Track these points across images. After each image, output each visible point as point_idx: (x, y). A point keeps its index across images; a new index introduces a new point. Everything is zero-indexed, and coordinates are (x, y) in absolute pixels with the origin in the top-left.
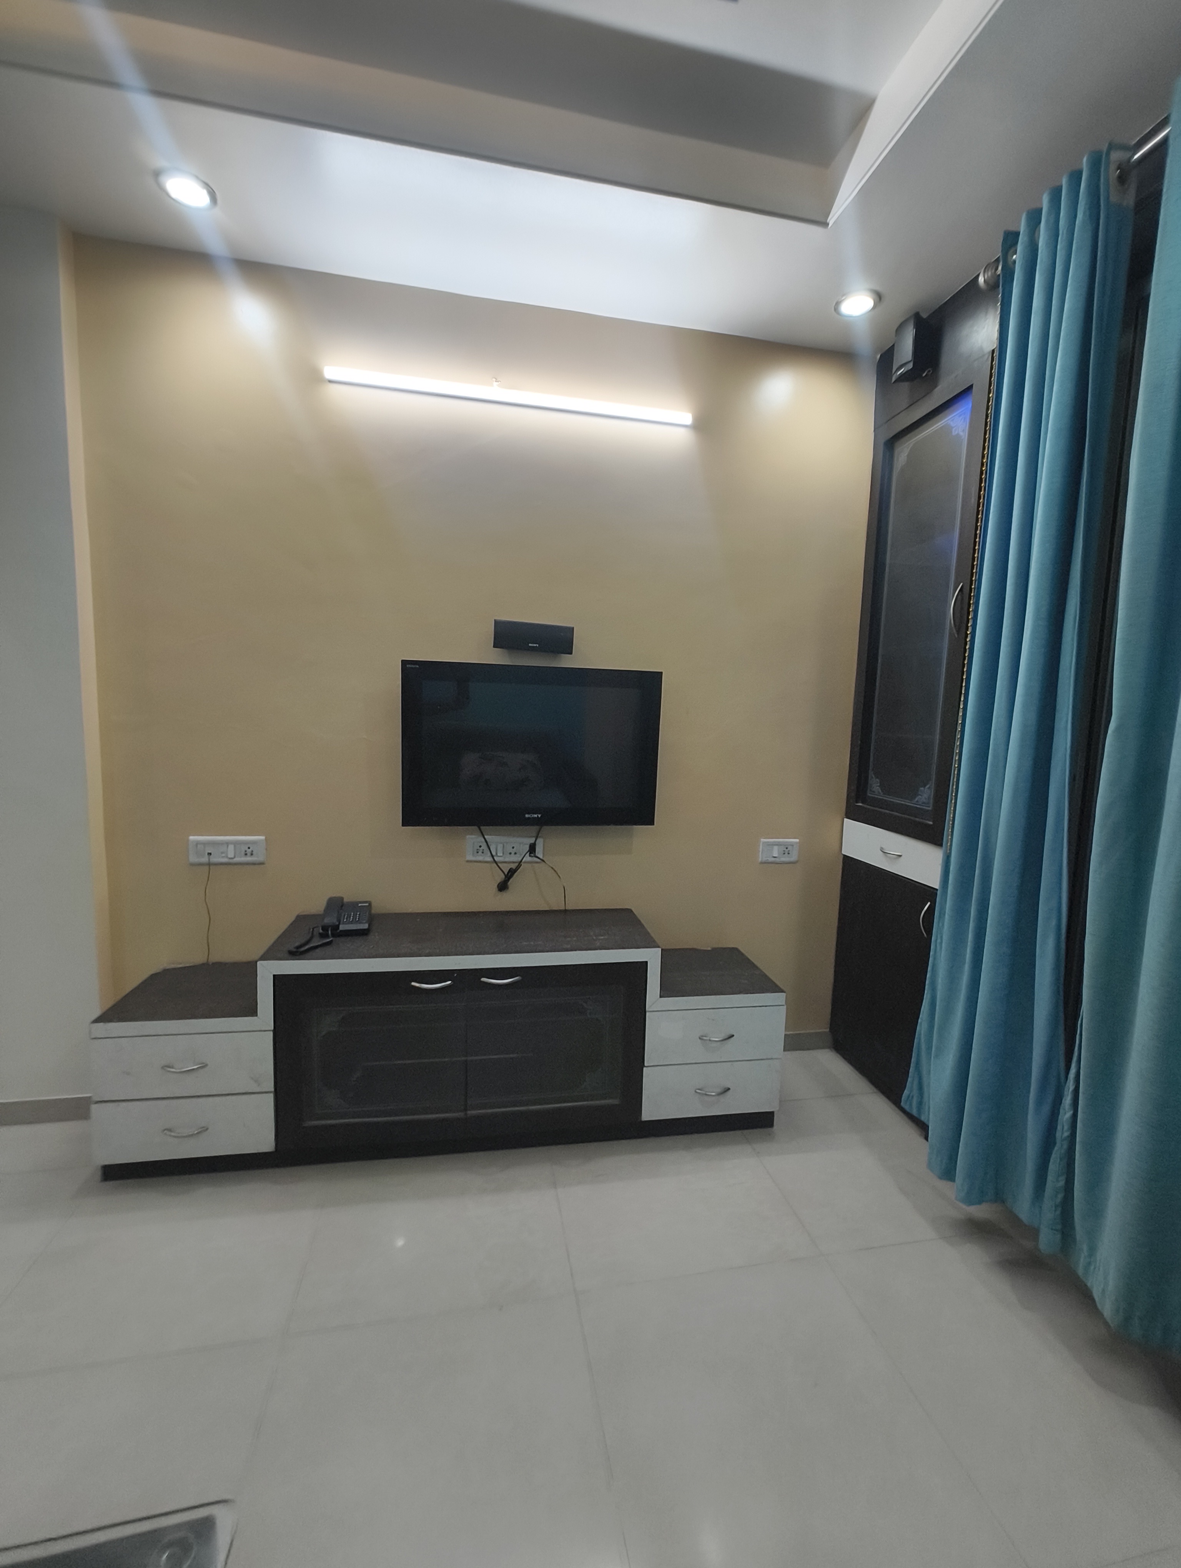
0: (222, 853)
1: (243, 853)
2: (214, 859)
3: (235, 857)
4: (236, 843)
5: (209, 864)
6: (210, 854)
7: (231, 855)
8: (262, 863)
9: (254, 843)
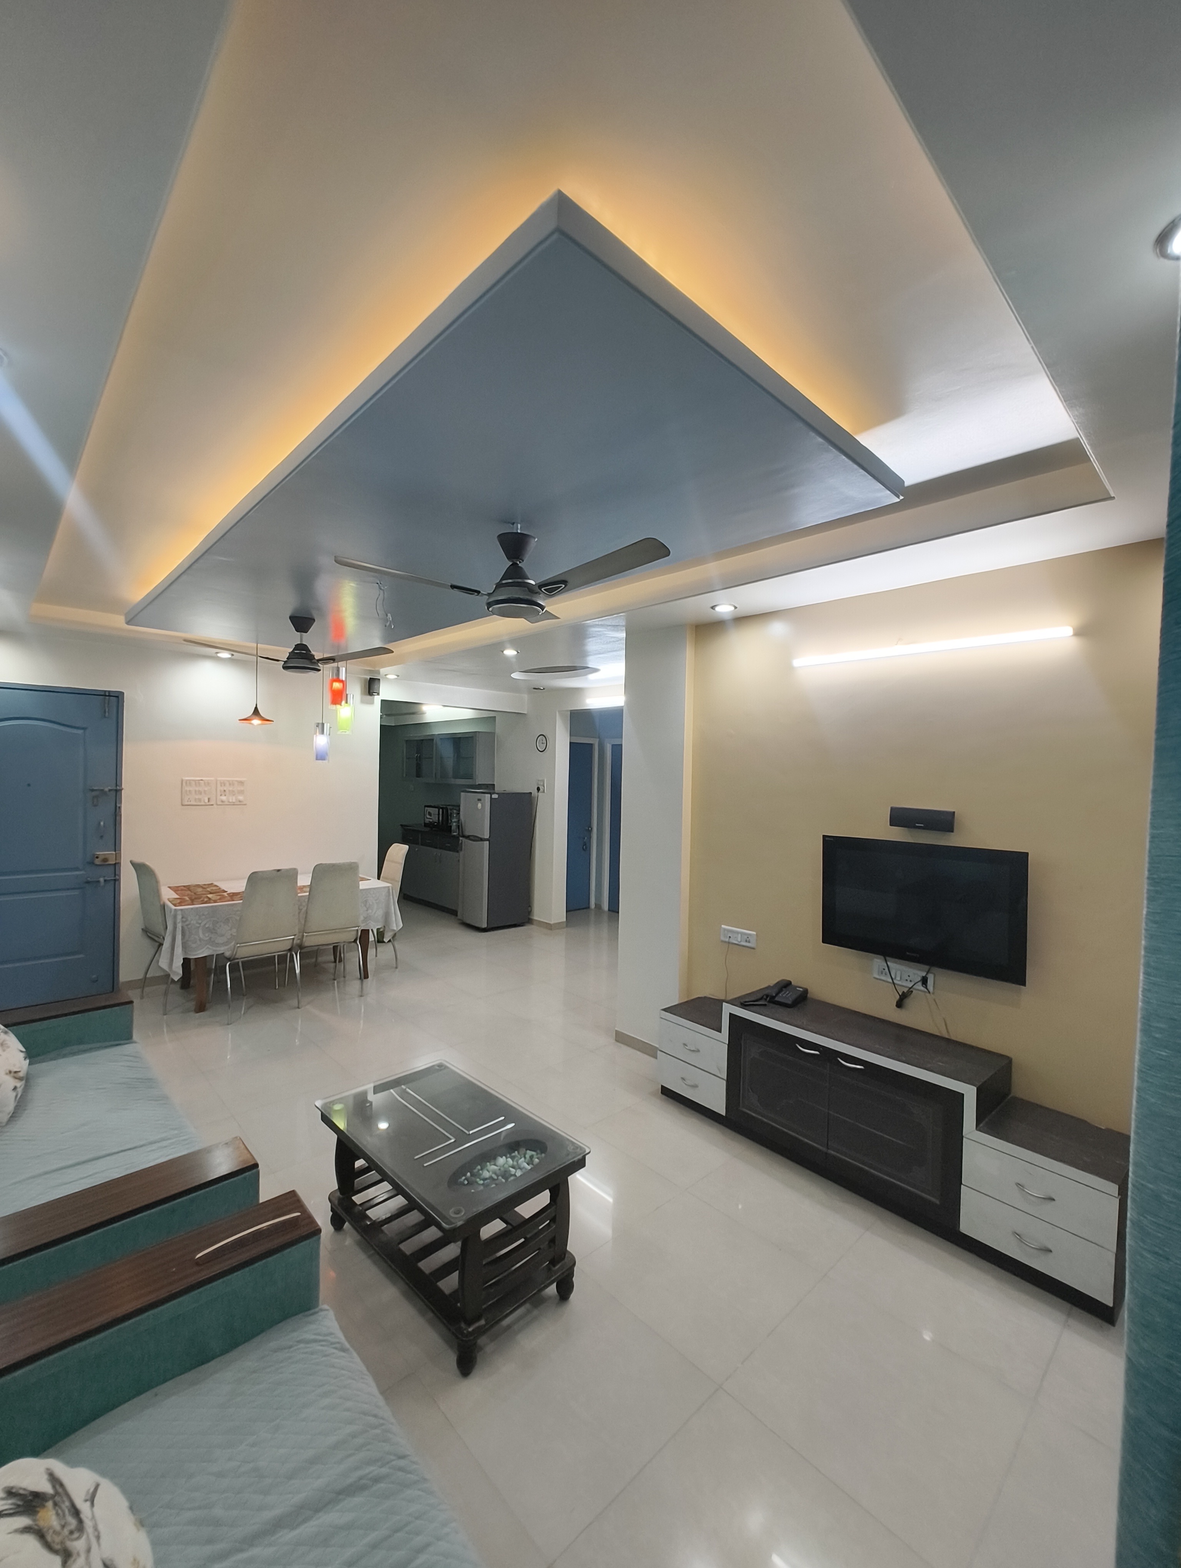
0: (736, 938)
1: (745, 940)
2: (732, 941)
3: (741, 942)
4: (742, 934)
5: (729, 943)
6: (730, 937)
7: (739, 940)
8: (753, 948)
9: (750, 935)
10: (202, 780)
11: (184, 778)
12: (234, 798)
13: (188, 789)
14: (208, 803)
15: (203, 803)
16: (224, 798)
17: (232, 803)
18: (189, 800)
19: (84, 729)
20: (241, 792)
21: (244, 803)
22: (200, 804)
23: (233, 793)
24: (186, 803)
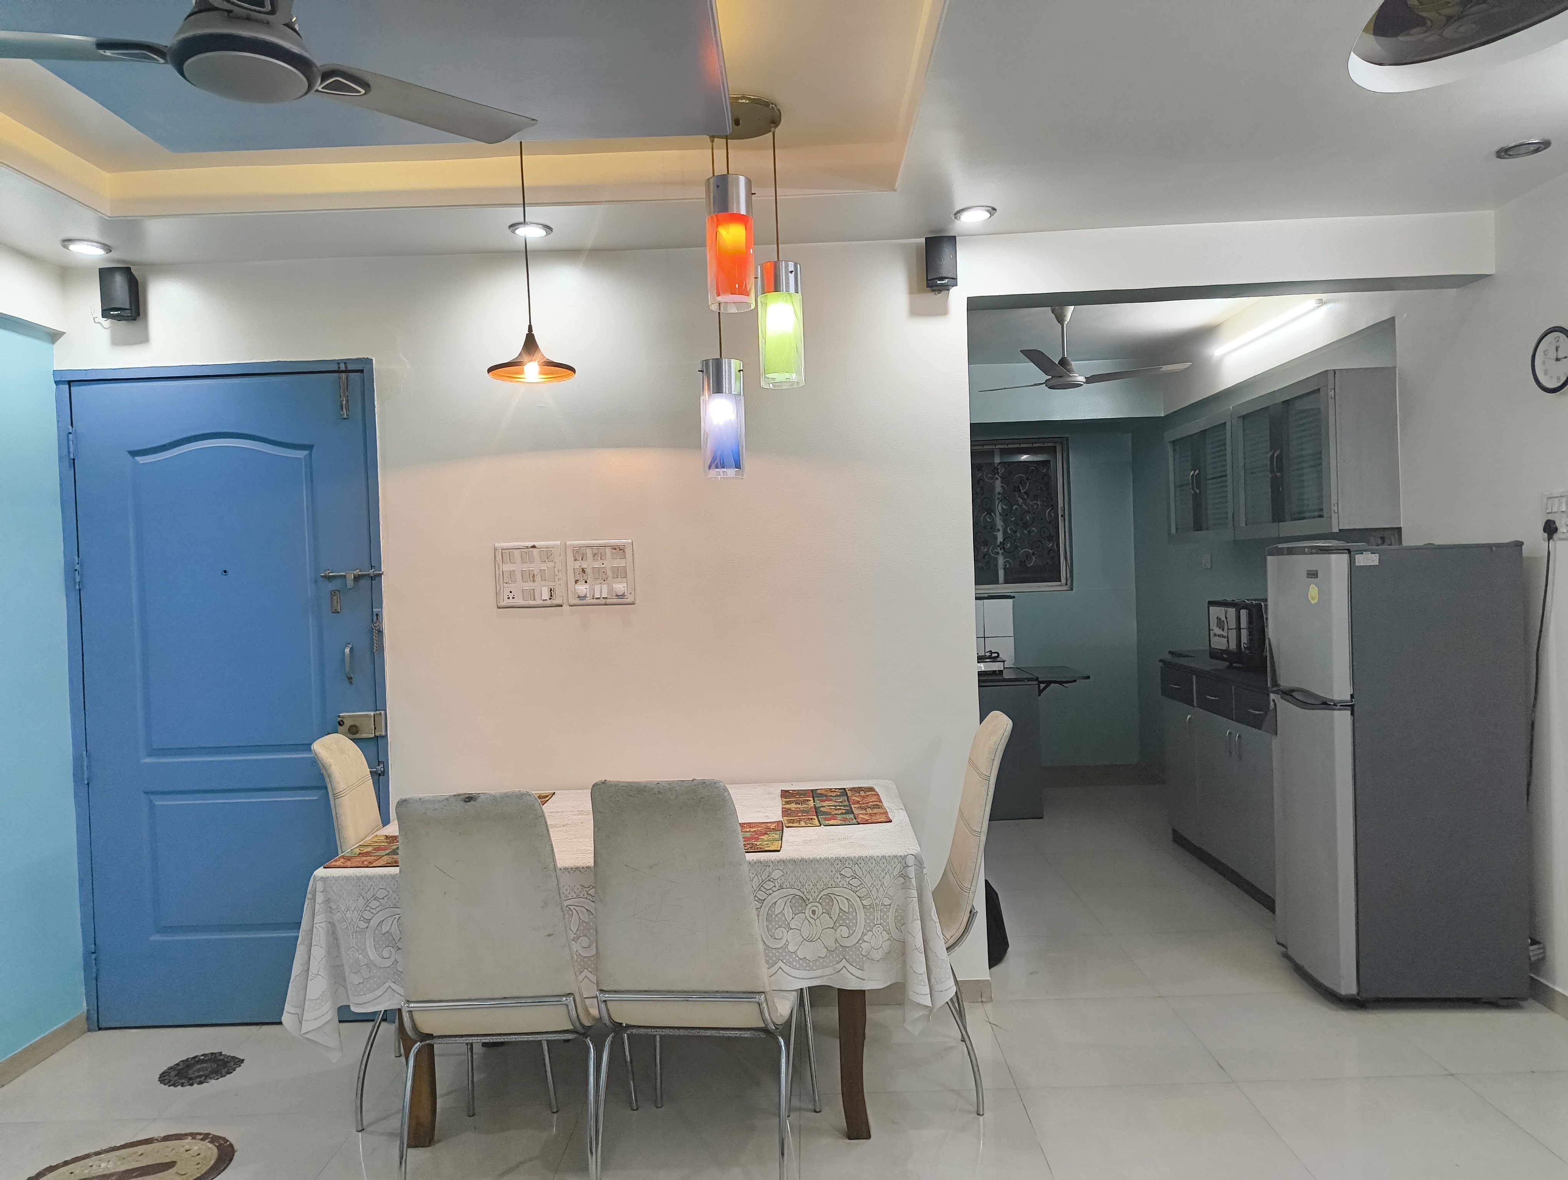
10: (534, 547)
11: (497, 545)
12: (605, 587)
13: (507, 567)
14: (549, 602)
15: (539, 602)
16: (582, 589)
17: (603, 601)
18: (511, 595)
19: (309, 447)
20: (620, 573)
21: (629, 600)
22: (532, 603)
23: (601, 576)
24: (507, 602)
